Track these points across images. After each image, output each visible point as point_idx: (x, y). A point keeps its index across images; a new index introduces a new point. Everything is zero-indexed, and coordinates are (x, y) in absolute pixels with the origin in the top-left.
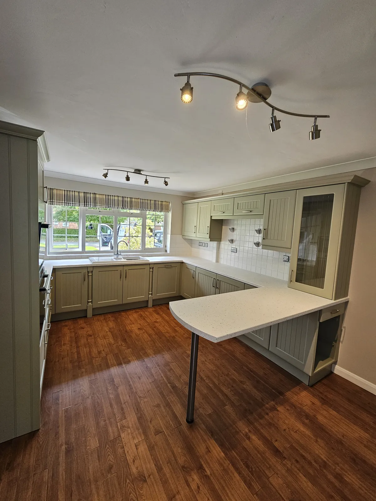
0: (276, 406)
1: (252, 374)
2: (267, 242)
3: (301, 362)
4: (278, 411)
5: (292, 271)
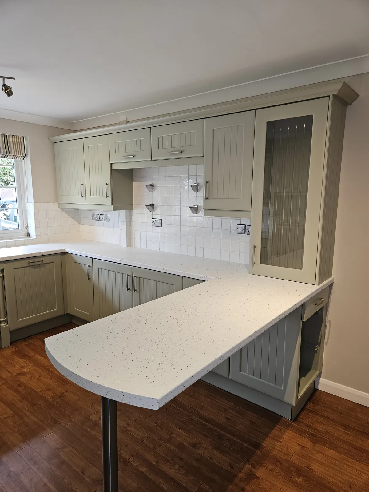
0: (253, 470)
1: (209, 425)
2: (213, 204)
3: (279, 387)
4: (258, 478)
5: (255, 247)
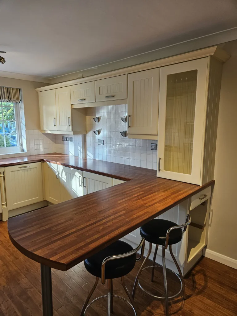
2: (133, 130)
5: (160, 159)
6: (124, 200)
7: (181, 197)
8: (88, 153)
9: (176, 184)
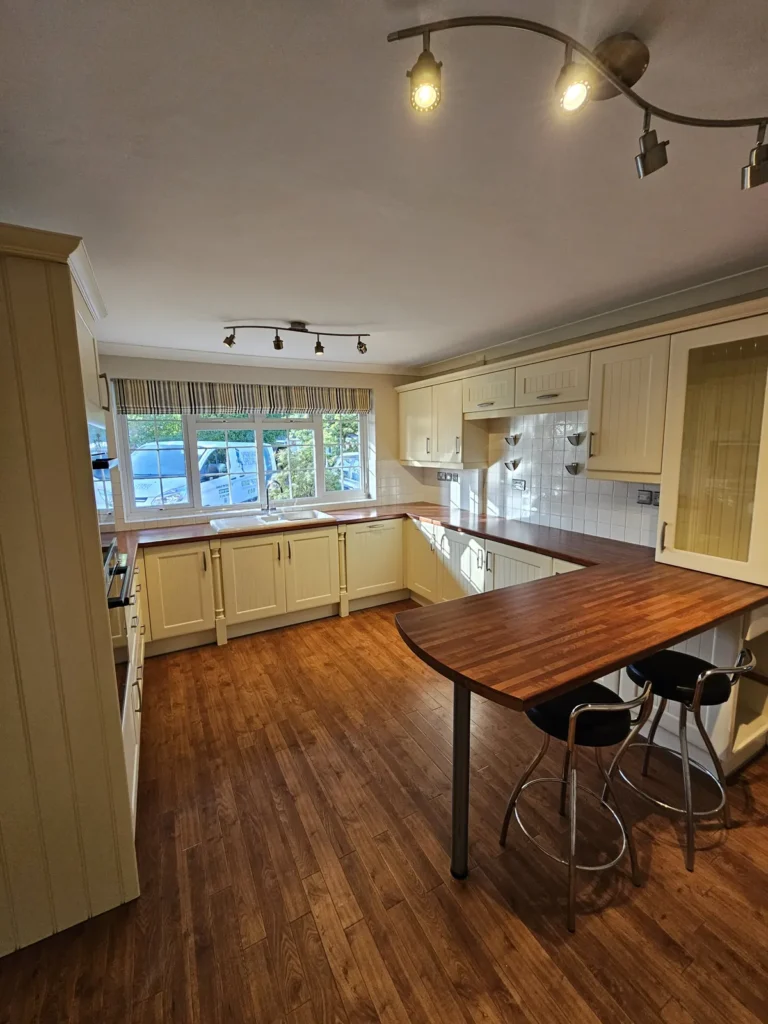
0: (651, 832)
2: (597, 463)
4: (657, 844)
5: (666, 523)
6: (596, 603)
7: (727, 609)
8: (490, 504)
9: (708, 581)
